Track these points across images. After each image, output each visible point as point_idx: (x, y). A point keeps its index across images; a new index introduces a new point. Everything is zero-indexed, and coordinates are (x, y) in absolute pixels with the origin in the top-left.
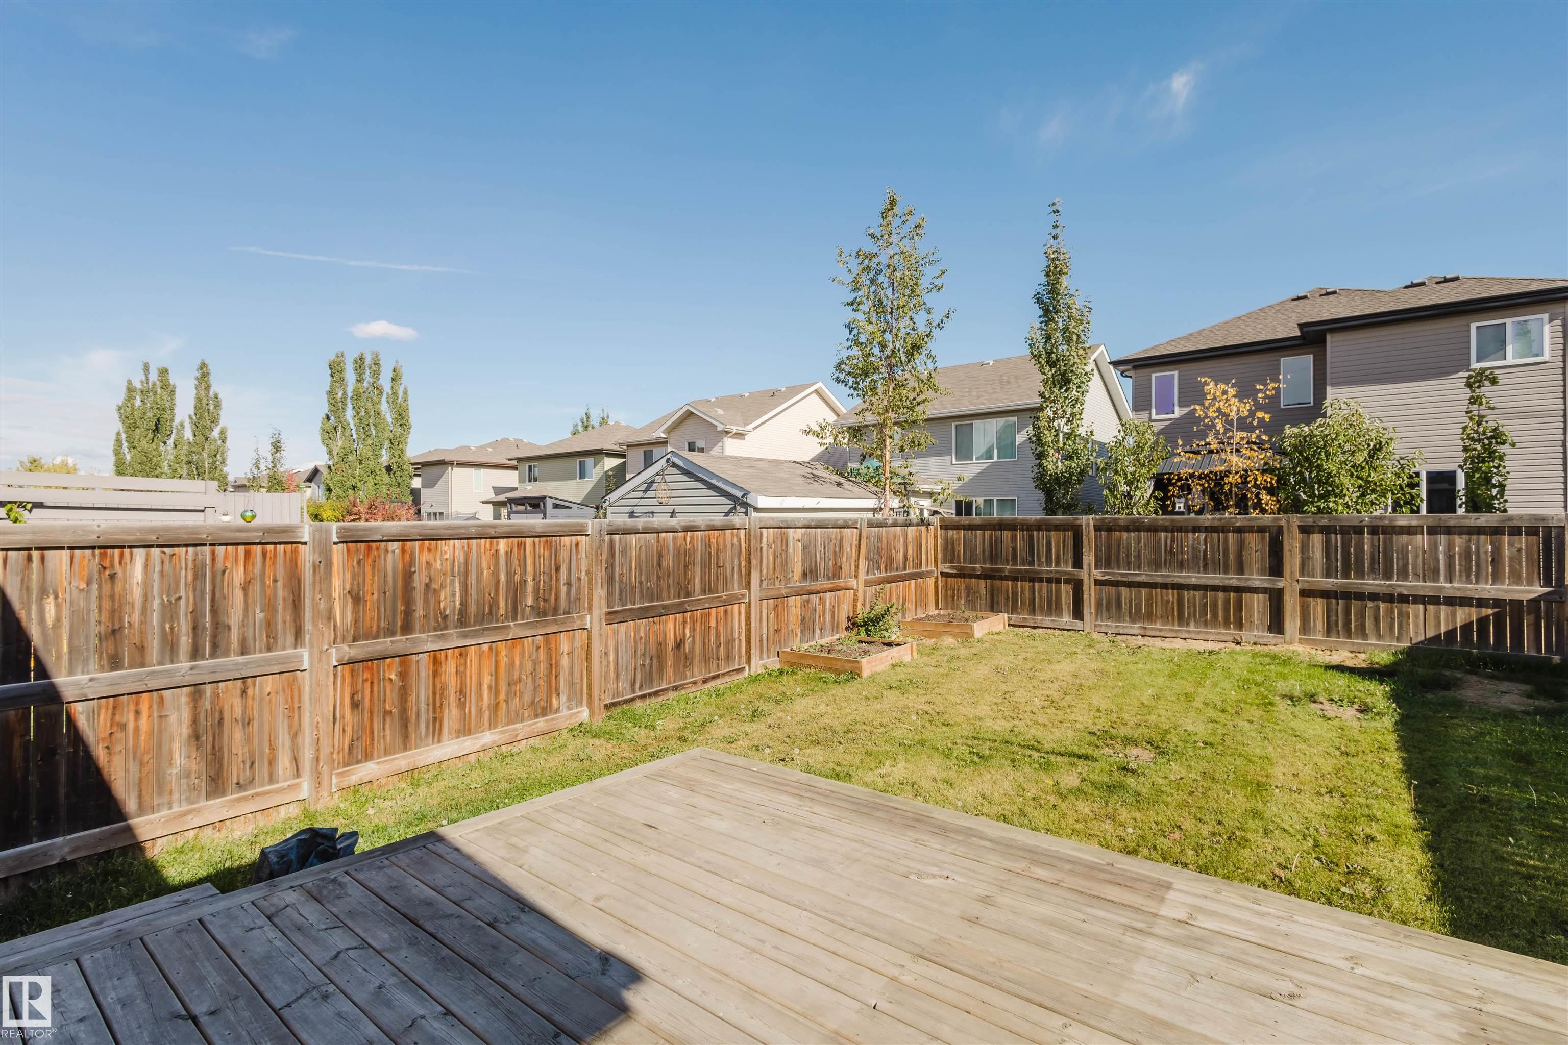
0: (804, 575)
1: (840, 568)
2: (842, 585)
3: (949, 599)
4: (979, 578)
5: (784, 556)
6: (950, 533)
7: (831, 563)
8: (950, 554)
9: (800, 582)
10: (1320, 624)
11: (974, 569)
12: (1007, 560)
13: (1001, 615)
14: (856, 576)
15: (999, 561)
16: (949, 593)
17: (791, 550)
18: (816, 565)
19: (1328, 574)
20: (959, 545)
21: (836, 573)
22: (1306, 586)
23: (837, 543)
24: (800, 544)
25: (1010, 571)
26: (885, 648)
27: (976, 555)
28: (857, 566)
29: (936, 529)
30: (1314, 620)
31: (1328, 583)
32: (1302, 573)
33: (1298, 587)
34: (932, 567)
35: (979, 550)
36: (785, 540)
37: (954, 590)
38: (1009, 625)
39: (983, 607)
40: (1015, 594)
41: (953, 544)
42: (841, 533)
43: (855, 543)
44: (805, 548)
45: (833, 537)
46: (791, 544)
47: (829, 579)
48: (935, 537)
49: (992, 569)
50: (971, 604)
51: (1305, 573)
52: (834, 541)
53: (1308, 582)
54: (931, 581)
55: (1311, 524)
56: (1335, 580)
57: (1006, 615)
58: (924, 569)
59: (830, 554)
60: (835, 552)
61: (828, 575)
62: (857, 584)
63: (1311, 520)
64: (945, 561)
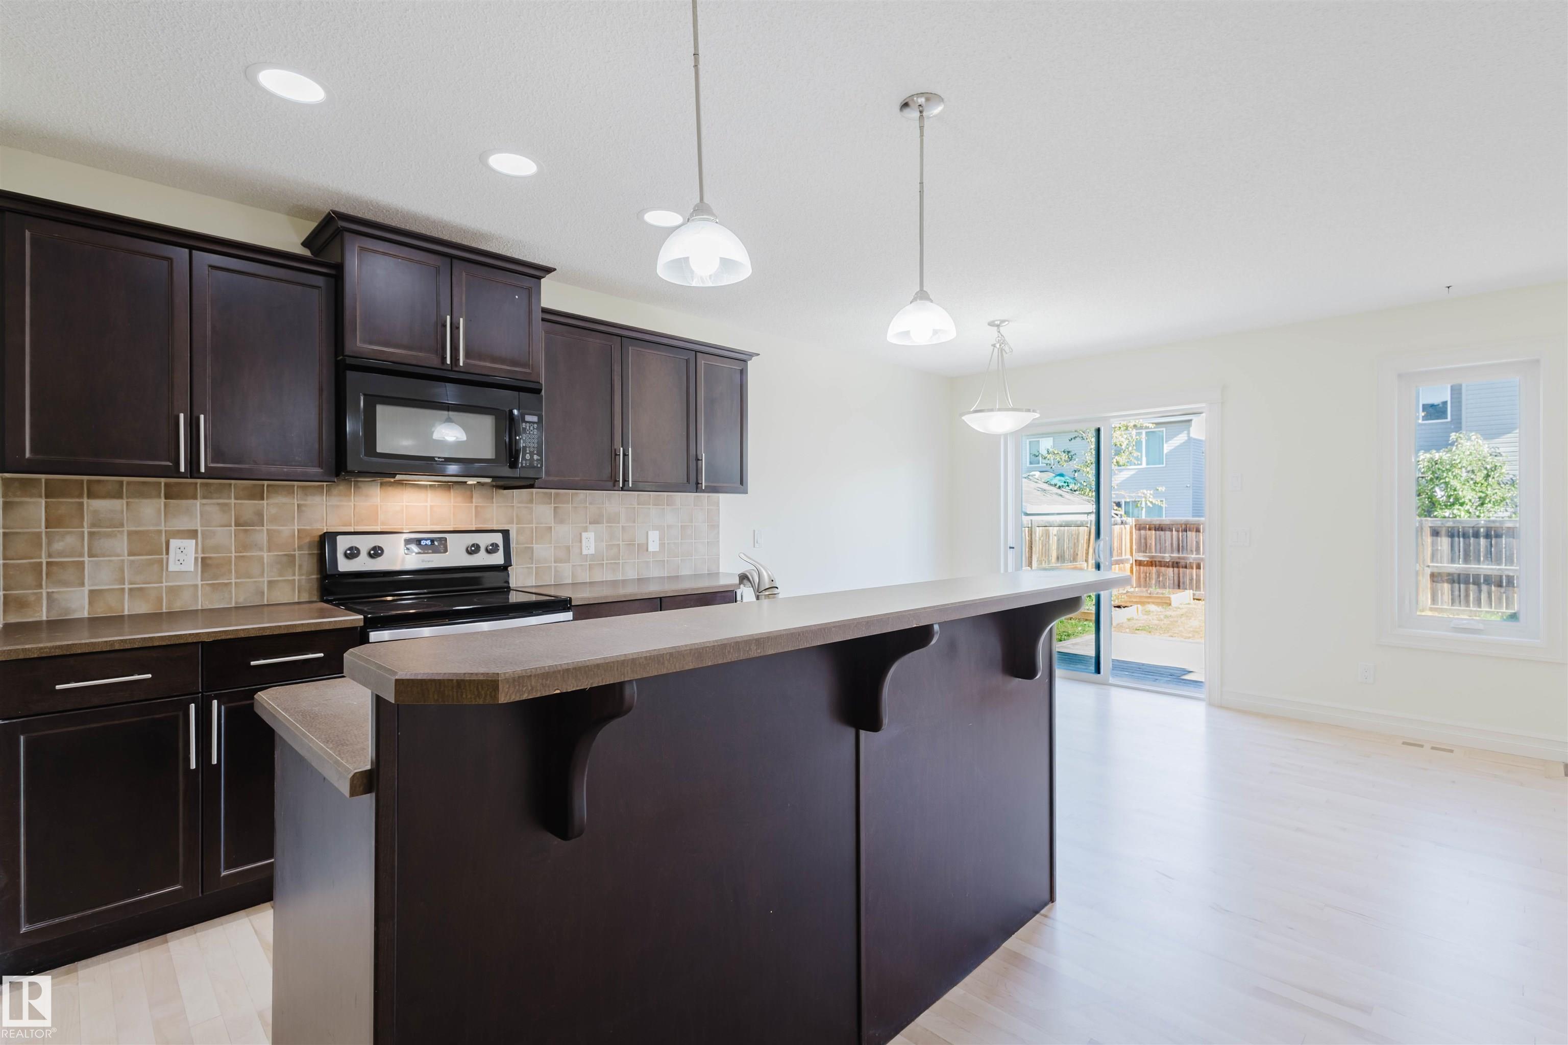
0: (1058, 558)
1: (1077, 554)
2: (1079, 566)
3: (1142, 580)
4: (1168, 567)
5: (1047, 545)
6: (1143, 532)
7: (1072, 551)
8: (1143, 546)
9: (1055, 564)
10: (1447, 596)
11: (1163, 557)
12: (1192, 551)
13: (1187, 592)
14: (1087, 561)
15: (1185, 551)
16: (1142, 575)
17: (1051, 542)
18: (1064, 553)
19: (1453, 561)
20: (1151, 539)
21: (1074, 559)
22: (1436, 570)
23: (1076, 537)
24: (1056, 538)
25: (1195, 559)
26: (1117, 609)
27: (1165, 547)
28: (1087, 554)
29: (1131, 528)
30: (1442, 595)
31: (1453, 567)
32: (1432, 561)
33: (1428, 571)
34: (1128, 556)
35: (1168, 543)
36: (1047, 534)
37: (1146, 573)
38: (1194, 599)
39: (1172, 586)
40: (1198, 576)
41: (1146, 539)
42: (1078, 530)
43: (1086, 537)
44: (1058, 540)
45: (1074, 533)
46: (1051, 538)
47: (1071, 562)
48: (1131, 533)
49: (1179, 558)
50: (1161, 584)
51: (1435, 560)
52: (1074, 536)
53: (1437, 567)
54: (1128, 566)
55: (1440, 525)
56: (1458, 566)
57: (1191, 591)
58: (1124, 557)
59: (1071, 545)
60: (1075, 543)
61: (1070, 559)
62: (1088, 566)
63: (1439, 522)
64: (1139, 550)
